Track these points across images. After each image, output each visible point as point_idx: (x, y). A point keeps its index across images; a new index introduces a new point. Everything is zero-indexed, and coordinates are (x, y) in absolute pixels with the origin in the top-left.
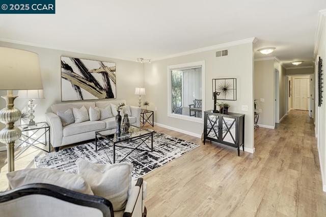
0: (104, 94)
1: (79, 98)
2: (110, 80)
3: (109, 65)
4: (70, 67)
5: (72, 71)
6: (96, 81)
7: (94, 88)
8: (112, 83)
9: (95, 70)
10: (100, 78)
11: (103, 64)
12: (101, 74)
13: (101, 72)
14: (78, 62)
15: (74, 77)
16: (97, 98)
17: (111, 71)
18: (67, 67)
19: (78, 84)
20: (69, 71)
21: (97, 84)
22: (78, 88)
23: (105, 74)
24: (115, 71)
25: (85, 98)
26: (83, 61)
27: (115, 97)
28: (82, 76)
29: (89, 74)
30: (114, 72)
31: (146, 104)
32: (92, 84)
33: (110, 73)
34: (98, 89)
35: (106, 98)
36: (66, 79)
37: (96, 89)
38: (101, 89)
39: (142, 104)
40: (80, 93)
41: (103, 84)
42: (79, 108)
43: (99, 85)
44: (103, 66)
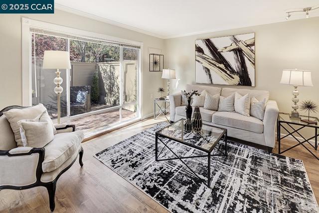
0: (237, 79)
1: (210, 82)
2: (246, 59)
3: (245, 38)
4: (202, 49)
5: (203, 53)
6: (226, 62)
7: (223, 70)
8: (248, 64)
9: (226, 48)
10: (231, 59)
11: (235, 39)
12: (232, 52)
13: (233, 50)
14: (209, 43)
15: (204, 58)
16: (226, 84)
17: (248, 46)
18: (199, 50)
19: (209, 67)
20: (201, 54)
21: (227, 65)
22: (208, 70)
23: (238, 52)
24: (253, 44)
25: (214, 82)
27: (253, 84)
28: (212, 57)
29: (219, 54)
30: (253, 48)
32: (222, 66)
33: (246, 50)
34: (228, 72)
35: (239, 84)
36: (198, 61)
37: (226, 72)
38: (233, 71)
40: (210, 75)
41: (234, 64)
43: (230, 67)
44: (236, 41)
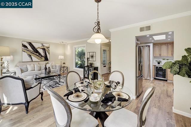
0: (43, 59)
1: (31, 61)
2: (47, 52)
3: (46, 45)
4: (26, 46)
5: (27, 48)
6: (39, 53)
7: (38, 56)
8: (47, 54)
9: (39, 47)
10: (41, 51)
13: (42, 49)
14: (30, 44)
15: (28, 51)
16: (39, 61)
17: (47, 48)
18: (24, 46)
19: (30, 54)
20: (26, 48)
21: (40, 54)
22: (30, 56)
23: (44, 49)
24: (49, 48)
25: (33, 60)
26: (33, 43)
27: (49, 60)
28: (32, 50)
29: (36, 49)
30: (49, 49)
31: (64, 63)
32: (37, 54)
33: (46, 49)
34: (40, 56)
35: (44, 60)
36: (24, 52)
37: (39, 56)
38: (42, 56)
39: (62, 63)
40: (31, 58)
41: (42, 53)
42: (30, 65)
43: (41, 55)
44: (43, 46)
